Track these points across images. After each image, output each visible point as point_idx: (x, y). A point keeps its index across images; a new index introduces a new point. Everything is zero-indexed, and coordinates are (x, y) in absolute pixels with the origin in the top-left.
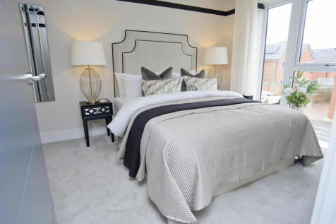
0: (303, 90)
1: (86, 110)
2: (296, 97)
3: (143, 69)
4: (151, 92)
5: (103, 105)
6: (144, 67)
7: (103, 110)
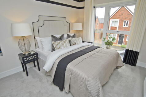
0: (111, 40)
1: (25, 59)
2: (108, 43)
3: (52, 36)
4: (58, 47)
5: (33, 55)
6: (53, 35)
7: (33, 57)
